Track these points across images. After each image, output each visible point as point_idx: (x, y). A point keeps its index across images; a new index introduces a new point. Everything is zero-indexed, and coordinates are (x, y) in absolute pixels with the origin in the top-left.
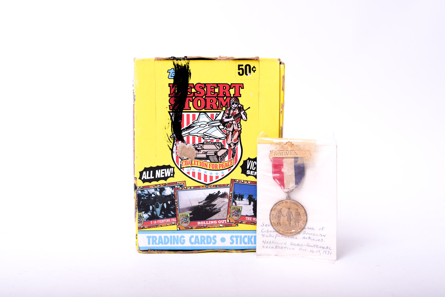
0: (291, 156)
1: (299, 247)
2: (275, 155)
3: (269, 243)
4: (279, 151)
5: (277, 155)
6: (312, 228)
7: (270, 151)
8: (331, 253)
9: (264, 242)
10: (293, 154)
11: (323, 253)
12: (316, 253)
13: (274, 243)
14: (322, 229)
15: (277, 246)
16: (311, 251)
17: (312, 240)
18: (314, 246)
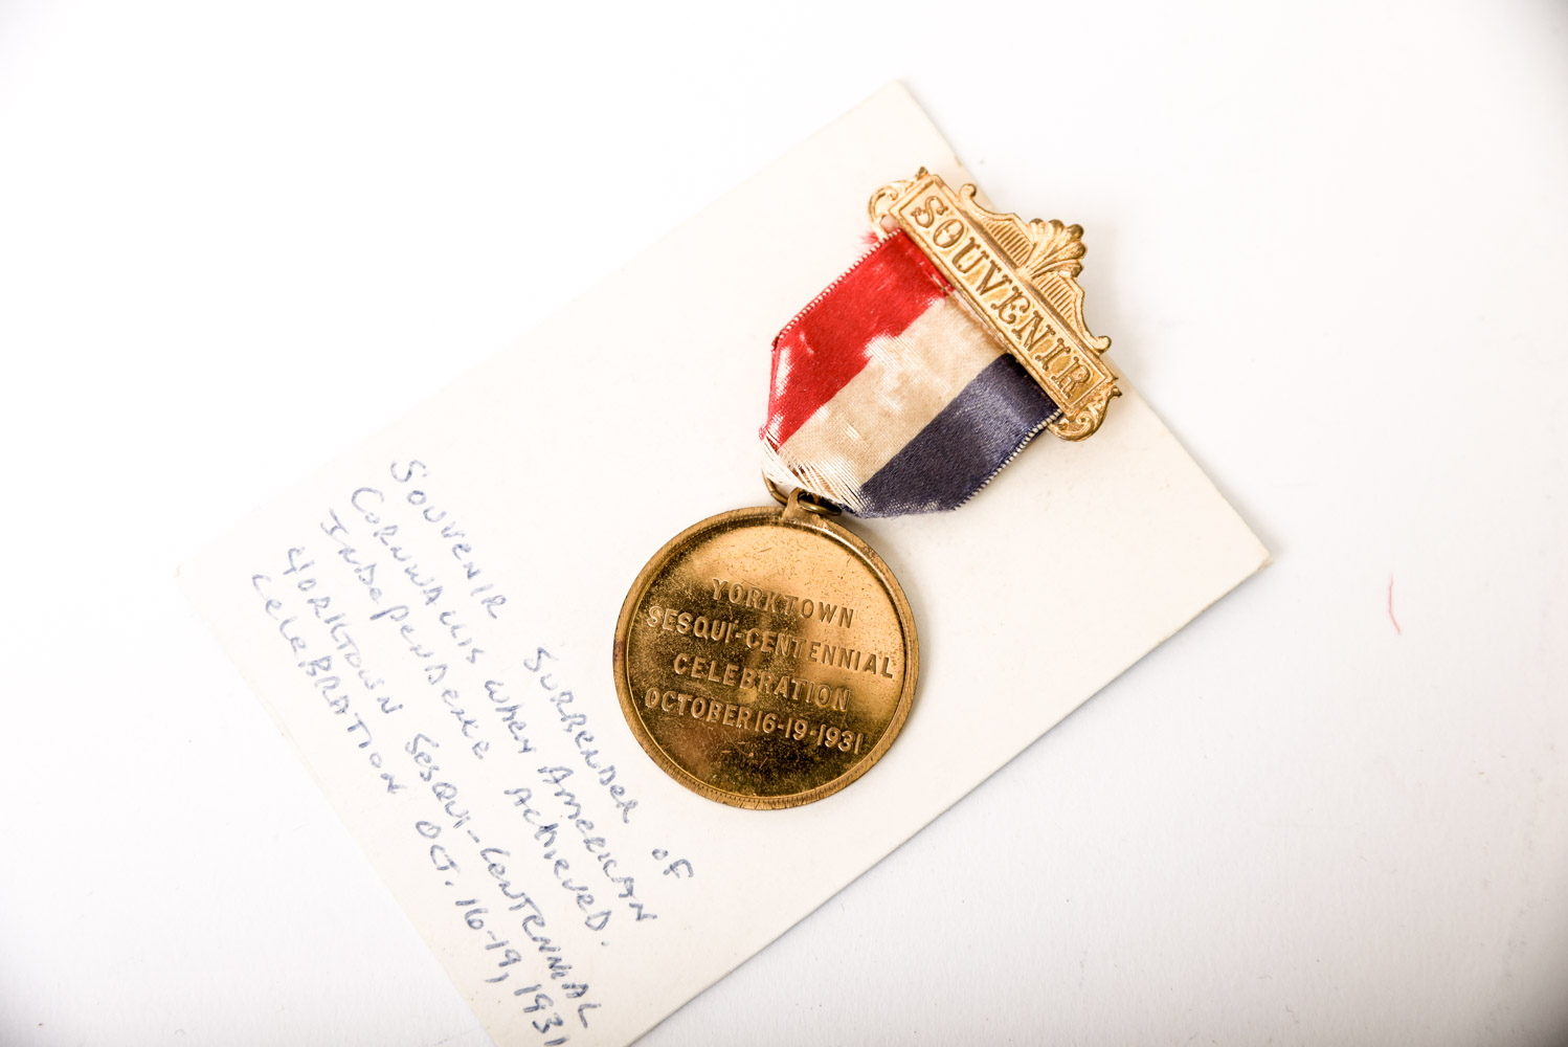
0: (991, 317)
1: (434, 811)
3: (311, 594)
4: (963, 216)
5: (932, 229)
6: (624, 799)
7: (924, 170)
8: (561, 1041)
9: (298, 561)
10: (1013, 318)
11: (518, 993)
12: (489, 947)
13: (339, 629)
14: (672, 868)
15: (325, 664)
16: (473, 902)
17: (547, 857)
18: (521, 900)
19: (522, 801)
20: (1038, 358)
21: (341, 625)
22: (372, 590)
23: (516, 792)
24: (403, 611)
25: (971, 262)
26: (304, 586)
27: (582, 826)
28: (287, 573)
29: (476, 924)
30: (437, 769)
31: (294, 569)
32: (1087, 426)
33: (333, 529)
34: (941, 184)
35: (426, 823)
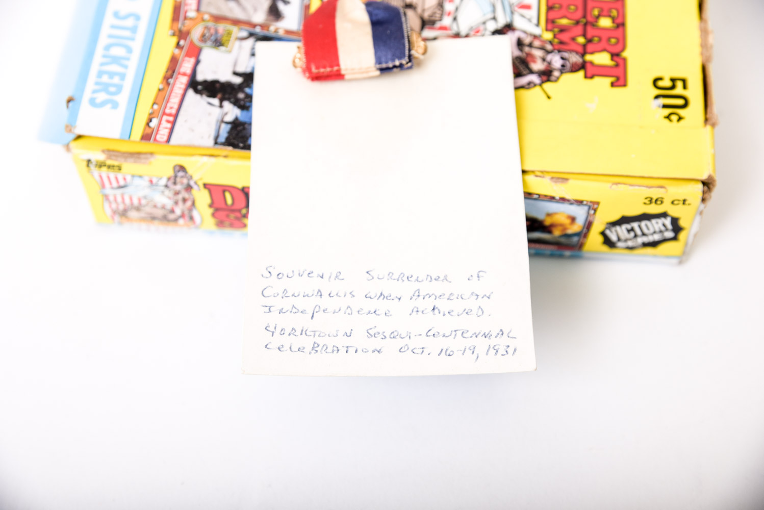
1: (399, 343)
3: (287, 333)
6: (442, 278)
8: (515, 350)
9: (272, 328)
11: (487, 354)
12: (463, 354)
13: (307, 332)
14: (478, 277)
15: (316, 345)
16: (442, 350)
17: (444, 315)
18: (454, 333)
19: (417, 311)
21: (306, 331)
22: (302, 312)
23: (413, 312)
24: (317, 308)
26: (282, 333)
27: (441, 297)
28: (273, 335)
29: (451, 353)
30: (384, 332)
31: (273, 332)
35: (401, 348)
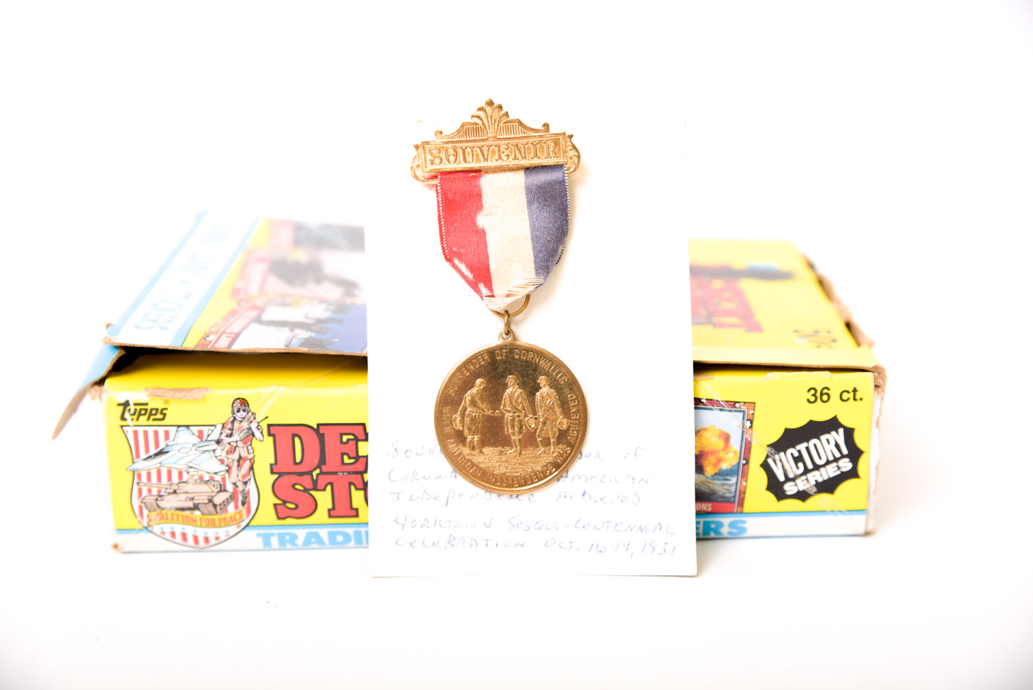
0: (499, 163)
1: (544, 535)
2: (437, 161)
3: (419, 525)
4: (450, 145)
5: (444, 160)
7: (417, 147)
8: (674, 548)
9: (401, 520)
10: (508, 156)
11: (643, 551)
12: (616, 551)
13: (441, 523)
14: (636, 455)
15: (452, 538)
16: (592, 545)
17: (595, 502)
18: (606, 525)
19: (565, 496)
20: (532, 158)
21: (440, 521)
22: (435, 498)
23: (560, 496)
25: (471, 155)
26: (414, 525)
27: (592, 479)
28: (403, 529)
29: (603, 550)
30: (527, 522)
31: (403, 525)
32: (575, 159)
33: (398, 497)
34: (428, 143)
35: (547, 542)
